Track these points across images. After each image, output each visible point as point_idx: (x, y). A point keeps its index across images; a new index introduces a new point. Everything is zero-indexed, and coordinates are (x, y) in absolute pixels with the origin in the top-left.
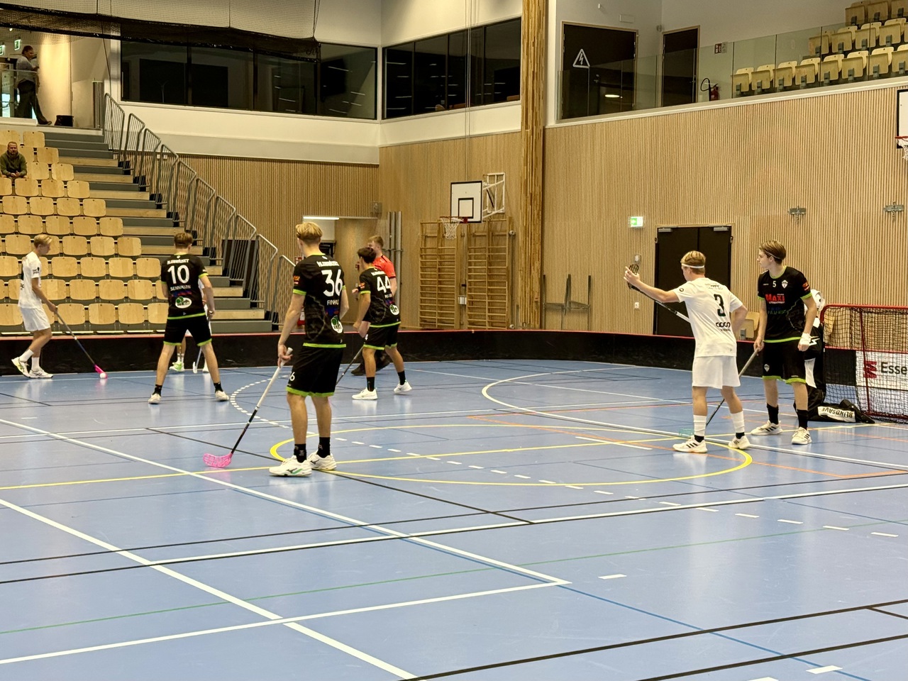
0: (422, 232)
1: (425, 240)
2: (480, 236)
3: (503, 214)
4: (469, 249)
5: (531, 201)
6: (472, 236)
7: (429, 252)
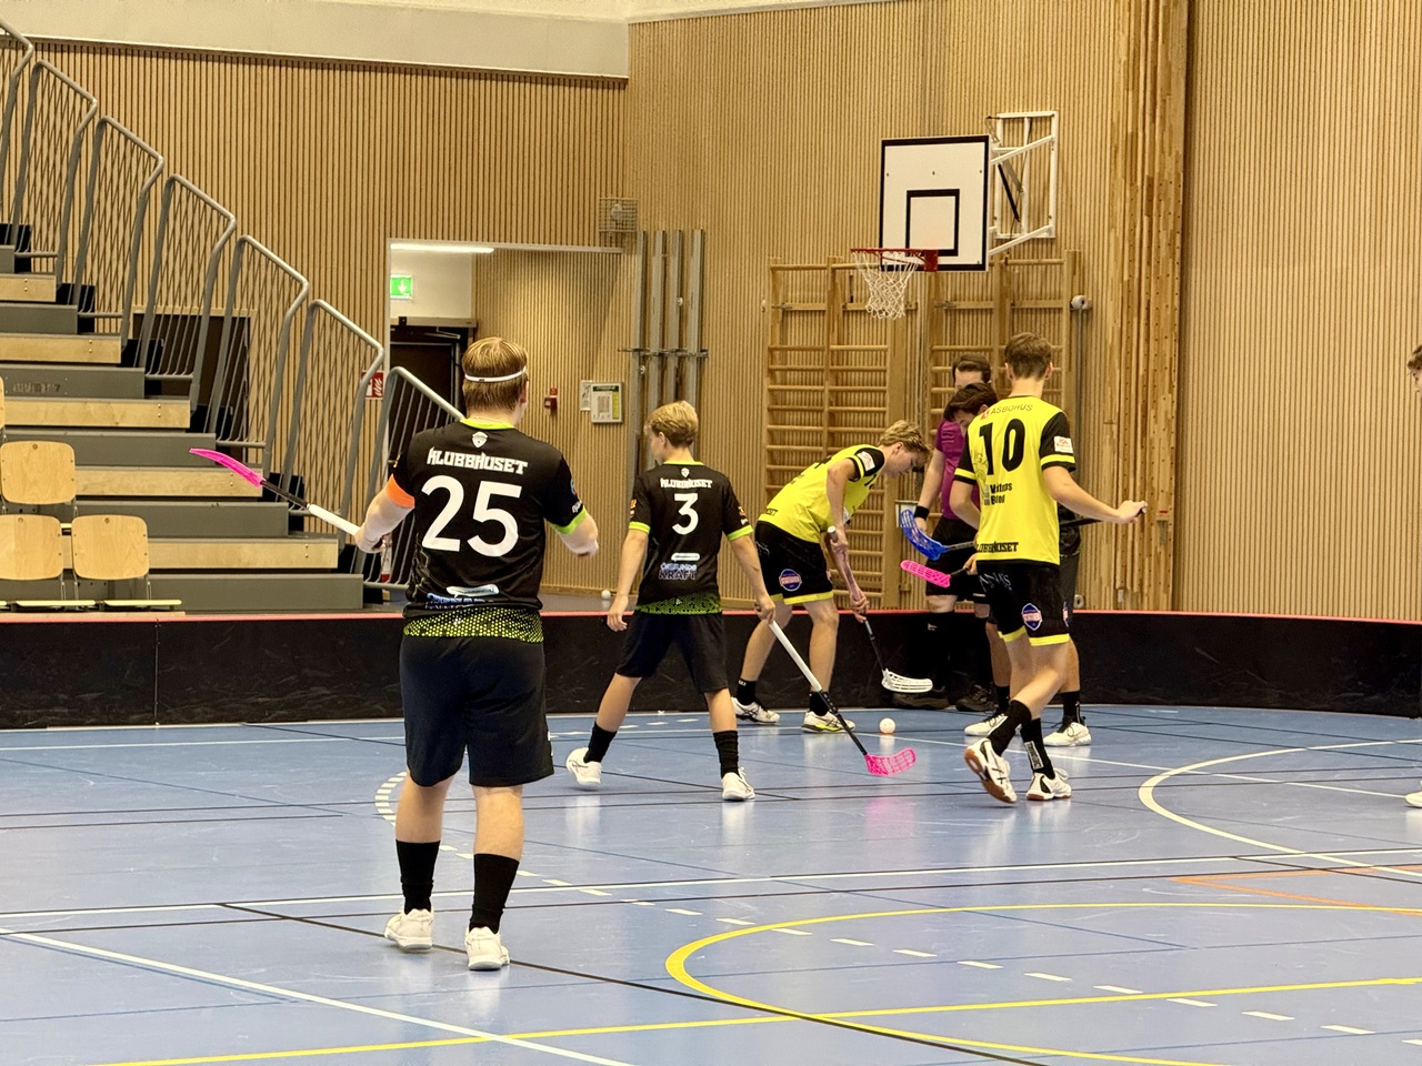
0: (776, 297)
1: (784, 325)
2: (970, 311)
3: (1050, 241)
4: (933, 351)
5: (1150, 200)
6: (943, 312)
7: (794, 361)
